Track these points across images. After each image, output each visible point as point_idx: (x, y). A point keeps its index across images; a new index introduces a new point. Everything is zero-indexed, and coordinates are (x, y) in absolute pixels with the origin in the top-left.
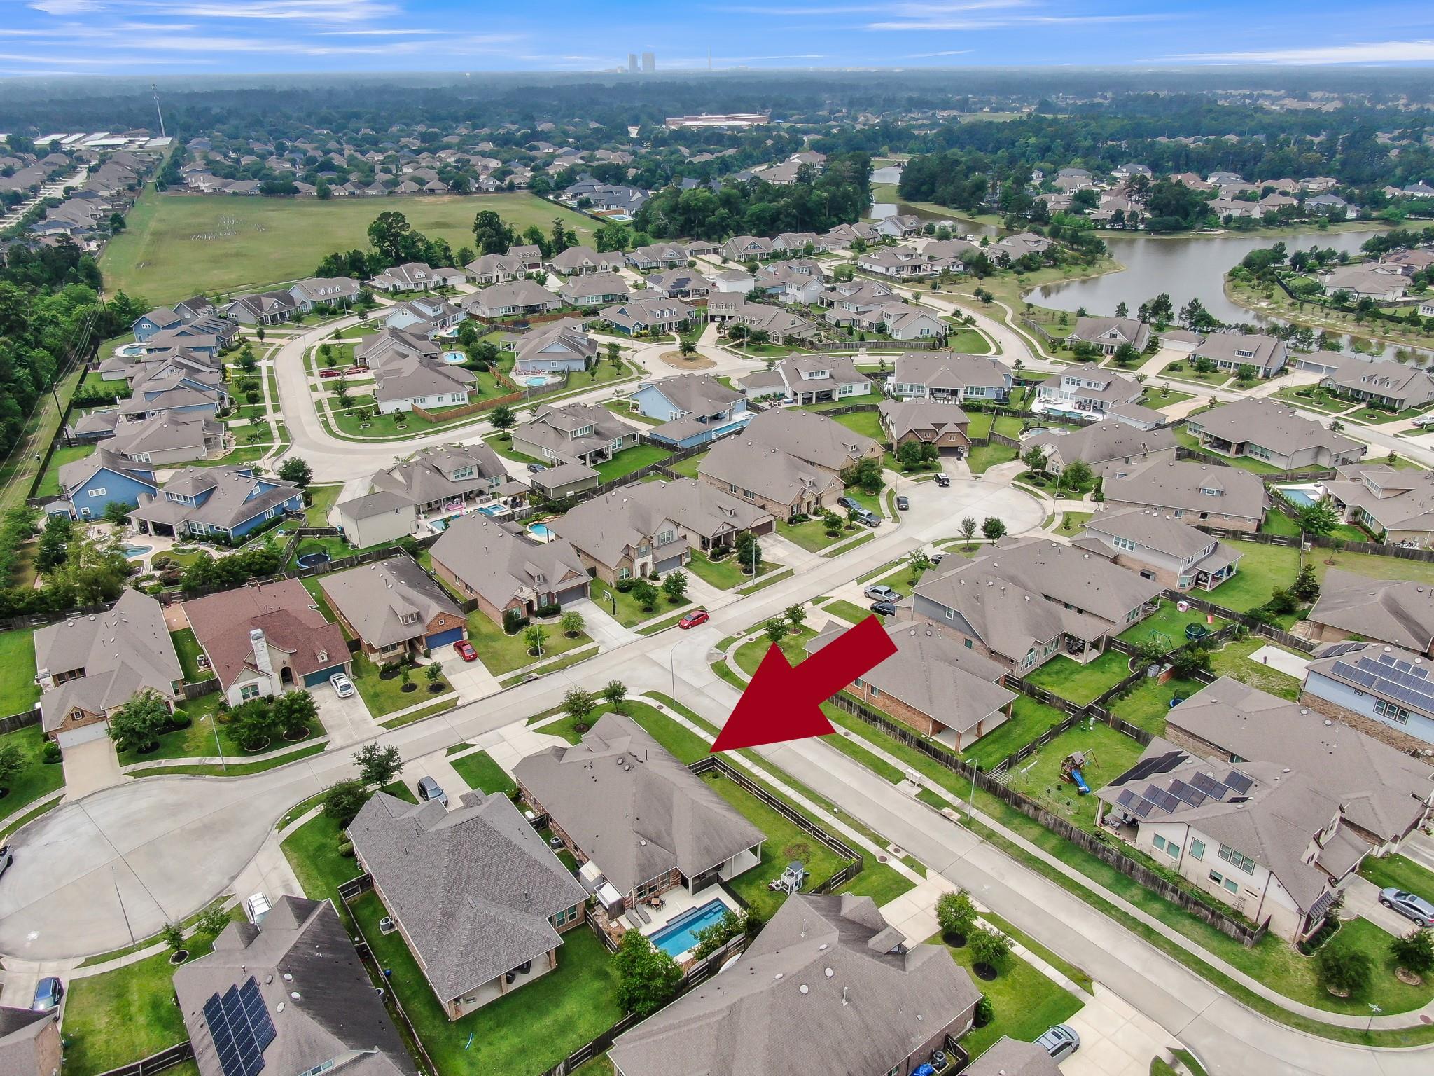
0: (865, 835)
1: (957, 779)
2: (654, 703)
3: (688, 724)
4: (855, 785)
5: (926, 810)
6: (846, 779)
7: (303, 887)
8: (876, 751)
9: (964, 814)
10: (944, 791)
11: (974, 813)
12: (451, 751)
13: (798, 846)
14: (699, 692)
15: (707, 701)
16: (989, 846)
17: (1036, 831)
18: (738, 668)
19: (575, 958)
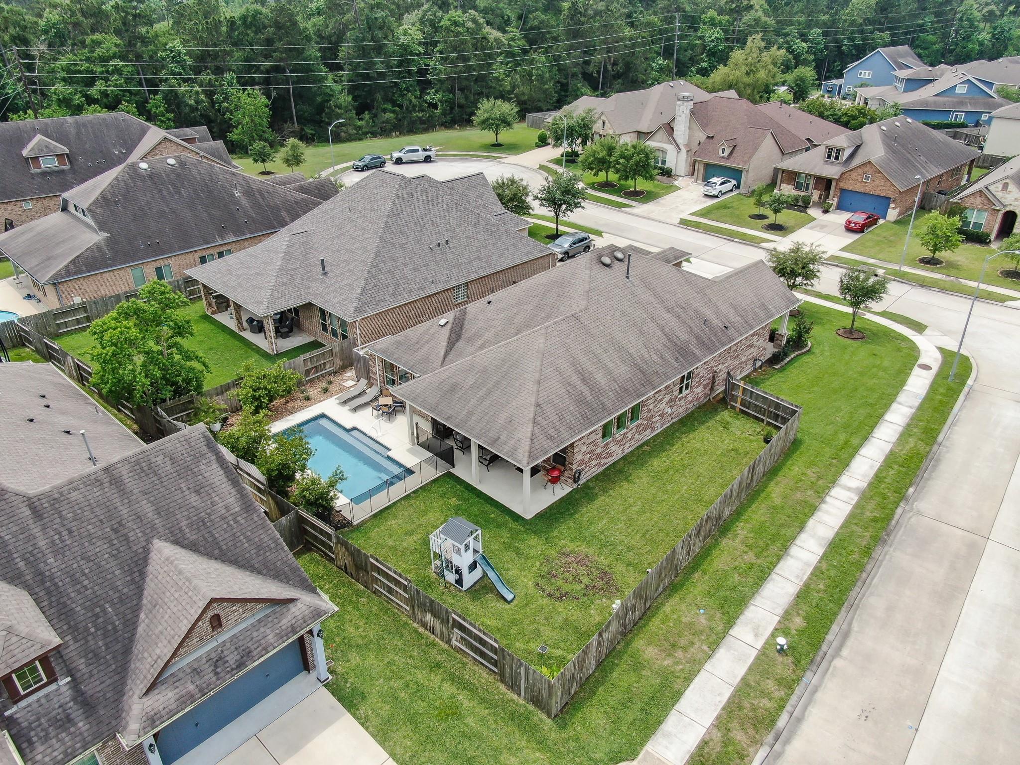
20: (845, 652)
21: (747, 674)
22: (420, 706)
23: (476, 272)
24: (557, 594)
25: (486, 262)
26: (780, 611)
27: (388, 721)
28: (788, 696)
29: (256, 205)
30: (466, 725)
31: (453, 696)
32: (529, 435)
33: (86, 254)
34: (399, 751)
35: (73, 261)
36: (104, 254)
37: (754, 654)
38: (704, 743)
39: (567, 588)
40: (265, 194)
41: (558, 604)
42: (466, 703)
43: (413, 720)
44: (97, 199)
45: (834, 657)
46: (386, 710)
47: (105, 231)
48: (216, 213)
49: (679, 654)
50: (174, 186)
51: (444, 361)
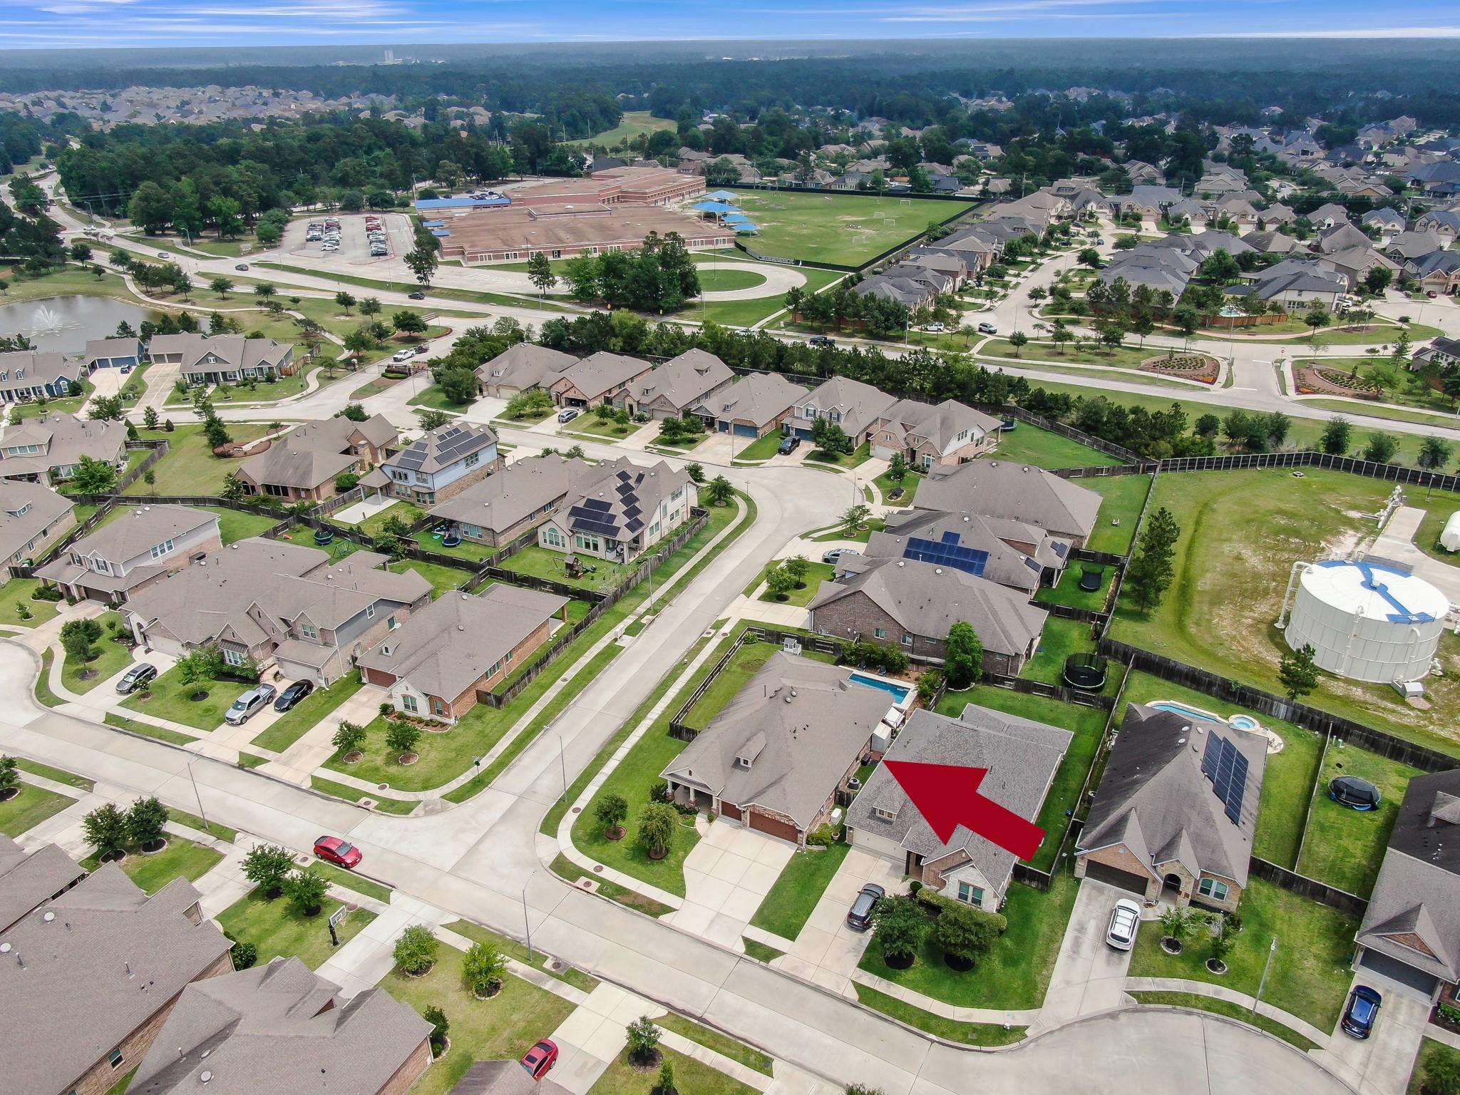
0: (702, 648)
1: (603, 619)
2: (569, 819)
3: (600, 779)
4: (638, 665)
5: (648, 630)
8: (585, 660)
9: (645, 613)
10: (620, 625)
11: (641, 610)
12: (770, 954)
14: (524, 796)
15: (544, 783)
16: (674, 602)
17: (648, 585)
26: (685, 673)
37: (694, 662)
38: (706, 645)
39: (755, 662)
41: (756, 659)
49: (715, 656)
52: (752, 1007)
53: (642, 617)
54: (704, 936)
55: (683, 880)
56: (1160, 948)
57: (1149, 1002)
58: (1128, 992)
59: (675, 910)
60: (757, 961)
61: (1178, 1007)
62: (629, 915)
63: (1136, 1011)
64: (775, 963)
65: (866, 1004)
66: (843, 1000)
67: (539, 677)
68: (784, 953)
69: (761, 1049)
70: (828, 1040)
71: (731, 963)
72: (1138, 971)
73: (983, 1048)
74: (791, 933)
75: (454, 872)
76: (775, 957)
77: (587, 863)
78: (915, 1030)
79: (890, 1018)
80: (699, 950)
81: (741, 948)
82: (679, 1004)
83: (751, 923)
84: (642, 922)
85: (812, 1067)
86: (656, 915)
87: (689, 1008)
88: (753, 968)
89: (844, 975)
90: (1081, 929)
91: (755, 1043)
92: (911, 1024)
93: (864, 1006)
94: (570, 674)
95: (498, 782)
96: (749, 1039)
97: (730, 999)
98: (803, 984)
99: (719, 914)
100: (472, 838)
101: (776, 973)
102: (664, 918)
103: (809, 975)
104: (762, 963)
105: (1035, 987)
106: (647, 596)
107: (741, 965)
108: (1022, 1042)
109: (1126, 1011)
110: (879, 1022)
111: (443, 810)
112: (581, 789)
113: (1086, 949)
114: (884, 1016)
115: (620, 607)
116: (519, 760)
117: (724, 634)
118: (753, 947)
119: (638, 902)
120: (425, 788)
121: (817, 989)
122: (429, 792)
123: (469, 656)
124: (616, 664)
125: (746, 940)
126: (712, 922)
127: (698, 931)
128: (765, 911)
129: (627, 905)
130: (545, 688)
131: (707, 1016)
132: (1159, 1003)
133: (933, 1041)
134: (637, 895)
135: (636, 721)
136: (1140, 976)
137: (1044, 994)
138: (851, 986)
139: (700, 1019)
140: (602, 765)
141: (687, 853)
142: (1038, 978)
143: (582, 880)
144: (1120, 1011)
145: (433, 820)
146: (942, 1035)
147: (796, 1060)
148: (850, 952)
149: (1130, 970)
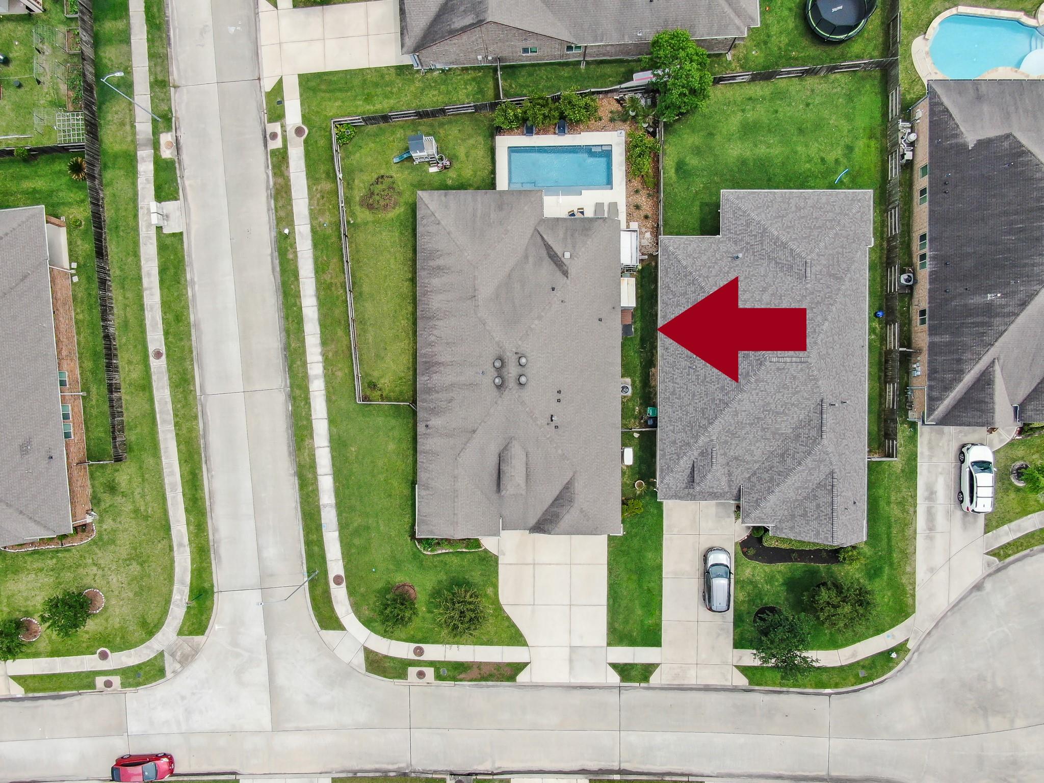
0: (287, 180)
1: (110, 184)
2: (340, 595)
3: (329, 517)
4: (226, 265)
5: (186, 173)
6: (228, 283)
7: (915, 512)
8: (153, 297)
9: (156, 132)
10: (141, 181)
11: (144, 127)
12: (646, 671)
13: (370, 207)
14: (264, 585)
15: (271, 552)
16: (175, 75)
17: (109, 54)
18: (176, 597)
19: (696, 209)
20: (269, 258)
21: (292, 209)
22: (379, 91)
23: (664, 381)
24: (380, 180)
25: (669, 398)
26: (299, 255)
27: (382, 76)
28: (276, 215)
29: (970, 311)
30: (360, 100)
31: (374, 106)
32: (429, 205)
33: (952, 123)
34: (368, 71)
35: (946, 110)
36: (947, 138)
37: (296, 223)
38: (288, 167)
39: (380, 187)
40: (981, 330)
41: (376, 176)
42: (368, 107)
43: (376, 85)
44: (1023, 146)
45: (272, 253)
46: (387, 78)
47: (976, 145)
48: (969, 263)
49: (318, 196)
50: (1021, 230)
51: (539, 233)
52: (659, 738)
53: (156, 146)
54: (573, 681)
55: (514, 626)
56: (1011, 484)
57: (1009, 556)
58: (987, 554)
59: (526, 664)
60: (637, 684)
61: (1035, 548)
62: (485, 690)
63: (999, 570)
64: (655, 679)
65: (757, 685)
66: (734, 689)
67: (127, 373)
68: (658, 665)
69: (688, 775)
70: (741, 739)
71: (612, 698)
72: (994, 523)
73: (875, 681)
74: (652, 638)
75: (278, 726)
76: (651, 673)
77: (401, 650)
78: (811, 690)
79: (785, 689)
80: (577, 697)
81: (614, 678)
82: (593, 766)
83: (609, 644)
84: (501, 691)
85: (739, 772)
86: (512, 678)
87: (604, 765)
88: (636, 694)
89: (725, 663)
90: (931, 495)
91: (679, 772)
92: (805, 687)
93: (757, 688)
94: (156, 339)
95: (220, 576)
96: (672, 771)
97: (633, 738)
98: (691, 689)
99: (573, 649)
100: (259, 674)
101: (662, 689)
102: (522, 678)
103: (691, 679)
104: (643, 685)
105: (904, 593)
106: (127, 85)
107: (626, 695)
108: (907, 658)
109: (989, 575)
110: (775, 697)
111: (196, 651)
112: (320, 543)
113: (940, 520)
114: (778, 689)
115: (111, 139)
116: (215, 530)
117: (299, 131)
118: (625, 671)
119: (486, 671)
120: (151, 633)
121: (707, 689)
122: (159, 636)
123: (24, 449)
124: (195, 272)
125: (614, 666)
126: (571, 661)
127: (563, 677)
128: (617, 625)
129: (475, 680)
130: (145, 386)
131: (626, 766)
132: (1018, 552)
133: (830, 695)
134: (479, 665)
135: (300, 387)
136: (997, 527)
137: (913, 596)
138: (737, 672)
139: (620, 772)
140: (316, 491)
141: (496, 586)
142: (904, 580)
143: (412, 671)
144: (984, 578)
145: (199, 668)
146: (836, 686)
147: (723, 771)
148: (719, 635)
149: (986, 525)
